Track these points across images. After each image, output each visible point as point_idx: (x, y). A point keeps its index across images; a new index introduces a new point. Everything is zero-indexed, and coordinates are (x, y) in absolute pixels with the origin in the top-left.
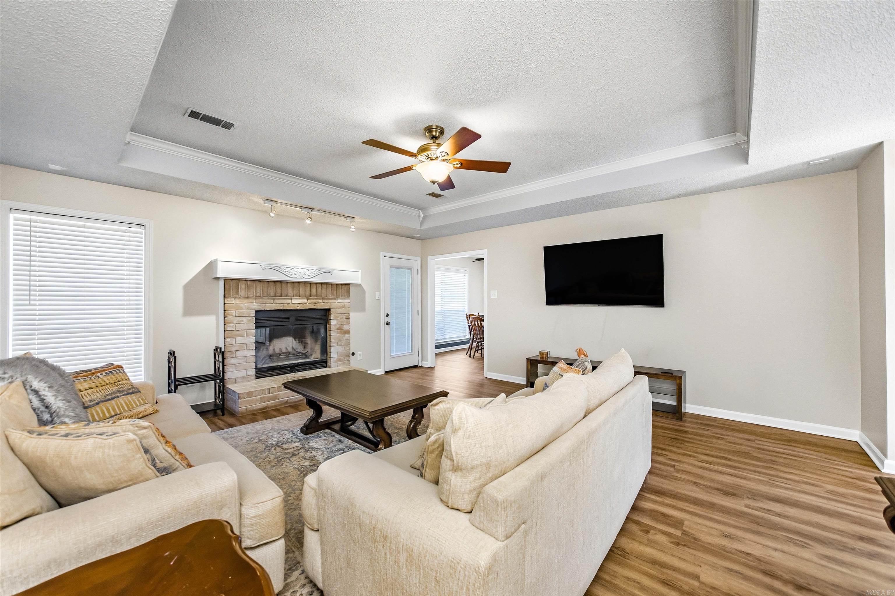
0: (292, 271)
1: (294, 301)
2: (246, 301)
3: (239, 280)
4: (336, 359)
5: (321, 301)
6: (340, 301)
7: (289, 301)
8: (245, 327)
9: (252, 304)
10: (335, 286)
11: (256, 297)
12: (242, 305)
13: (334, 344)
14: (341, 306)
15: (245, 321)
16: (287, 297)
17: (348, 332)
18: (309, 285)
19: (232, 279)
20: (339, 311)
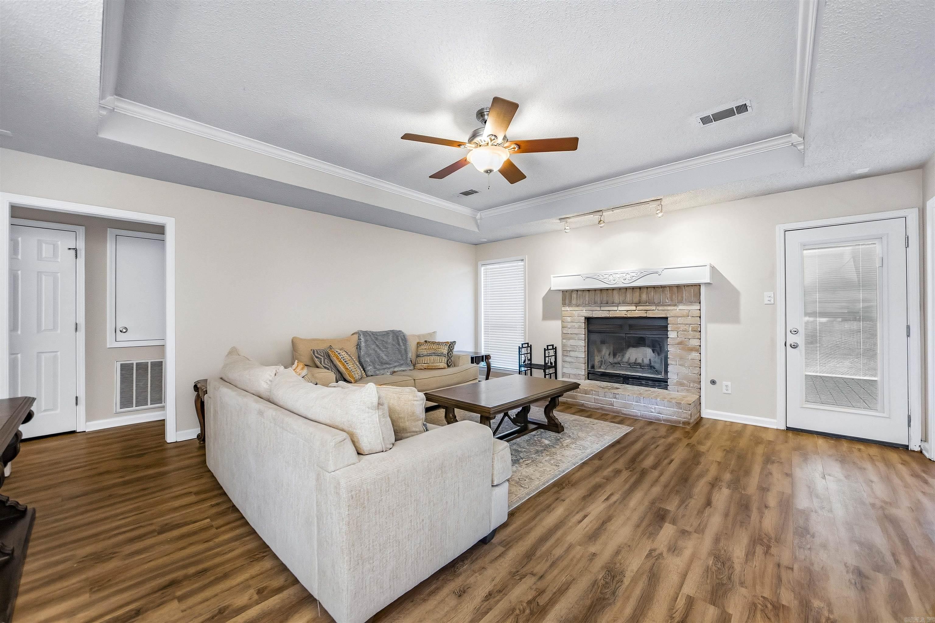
0: (611, 278)
1: (620, 308)
2: (577, 308)
3: (572, 291)
4: (675, 381)
5: (654, 308)
6: (682, 308)
7: (615, 308)
8: (576, 331)
9: (582, 311)
10: (675, 289)
11: (584, 305)
12: (574, 312)
13: (673, 363)
14: (685, 313)
15: (576, 326)
16: (613, 304)
17: (698, 349)
18: (638, 290)
19: (567, 291)
20: (680, 320)
